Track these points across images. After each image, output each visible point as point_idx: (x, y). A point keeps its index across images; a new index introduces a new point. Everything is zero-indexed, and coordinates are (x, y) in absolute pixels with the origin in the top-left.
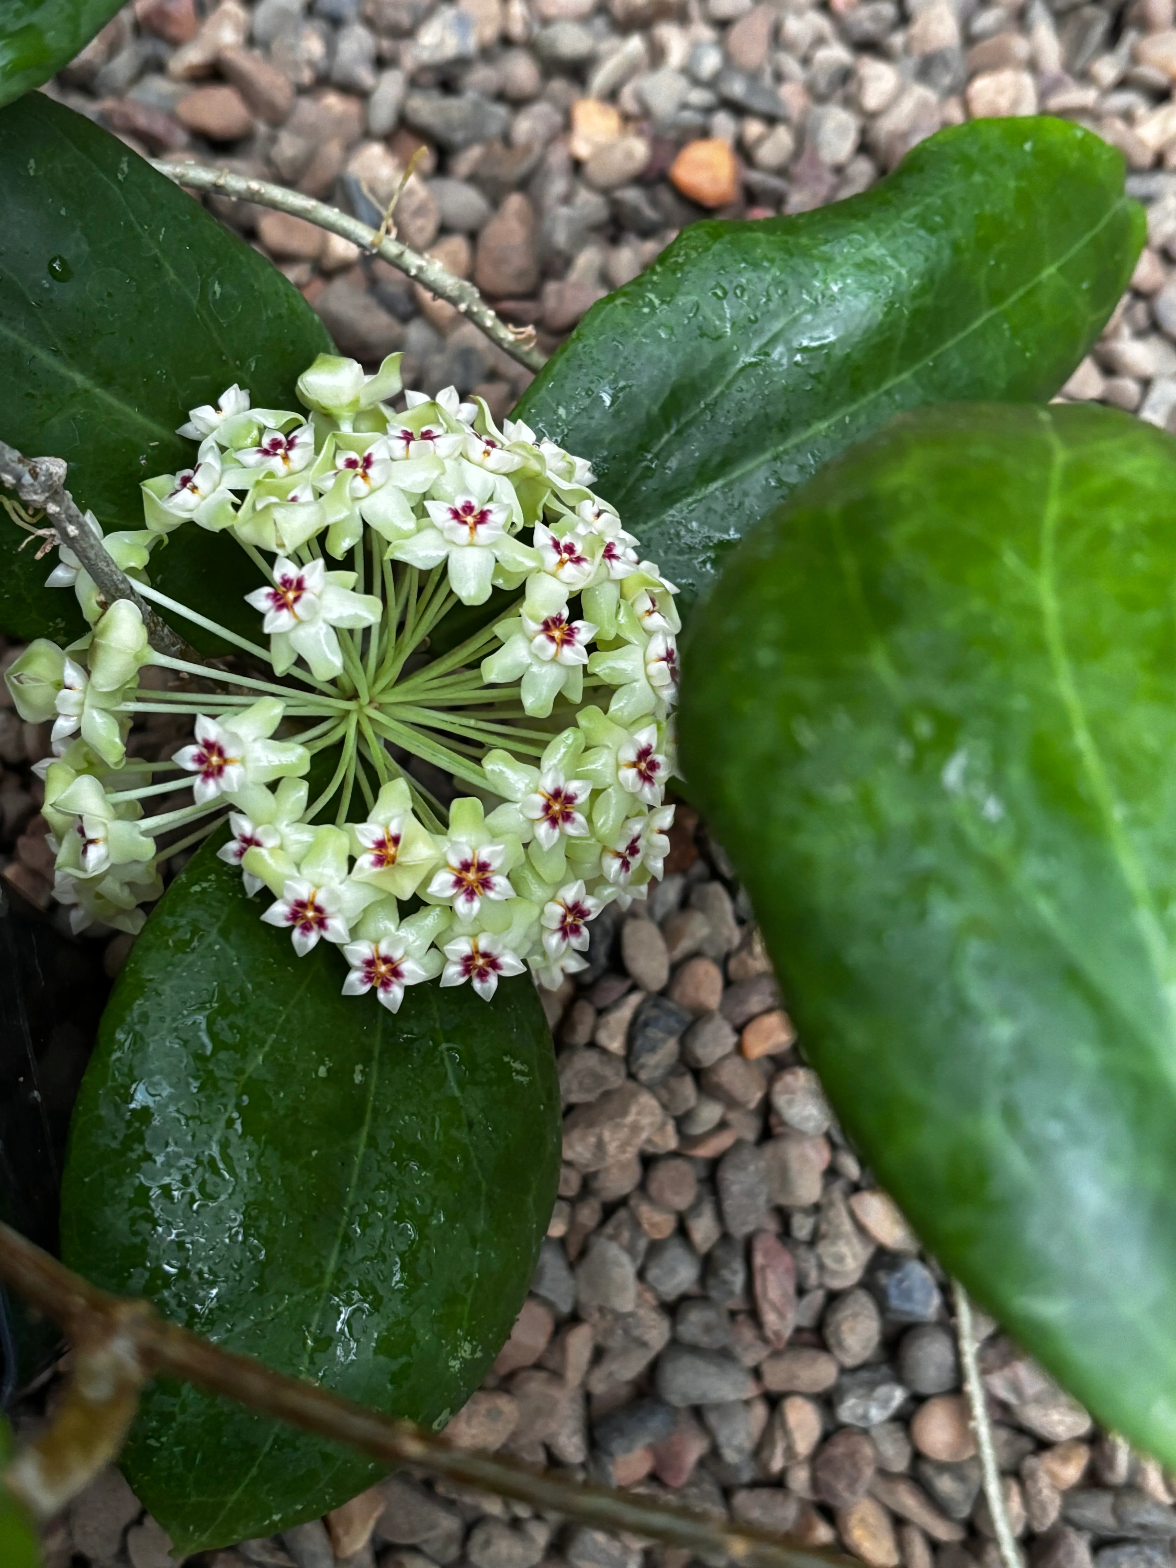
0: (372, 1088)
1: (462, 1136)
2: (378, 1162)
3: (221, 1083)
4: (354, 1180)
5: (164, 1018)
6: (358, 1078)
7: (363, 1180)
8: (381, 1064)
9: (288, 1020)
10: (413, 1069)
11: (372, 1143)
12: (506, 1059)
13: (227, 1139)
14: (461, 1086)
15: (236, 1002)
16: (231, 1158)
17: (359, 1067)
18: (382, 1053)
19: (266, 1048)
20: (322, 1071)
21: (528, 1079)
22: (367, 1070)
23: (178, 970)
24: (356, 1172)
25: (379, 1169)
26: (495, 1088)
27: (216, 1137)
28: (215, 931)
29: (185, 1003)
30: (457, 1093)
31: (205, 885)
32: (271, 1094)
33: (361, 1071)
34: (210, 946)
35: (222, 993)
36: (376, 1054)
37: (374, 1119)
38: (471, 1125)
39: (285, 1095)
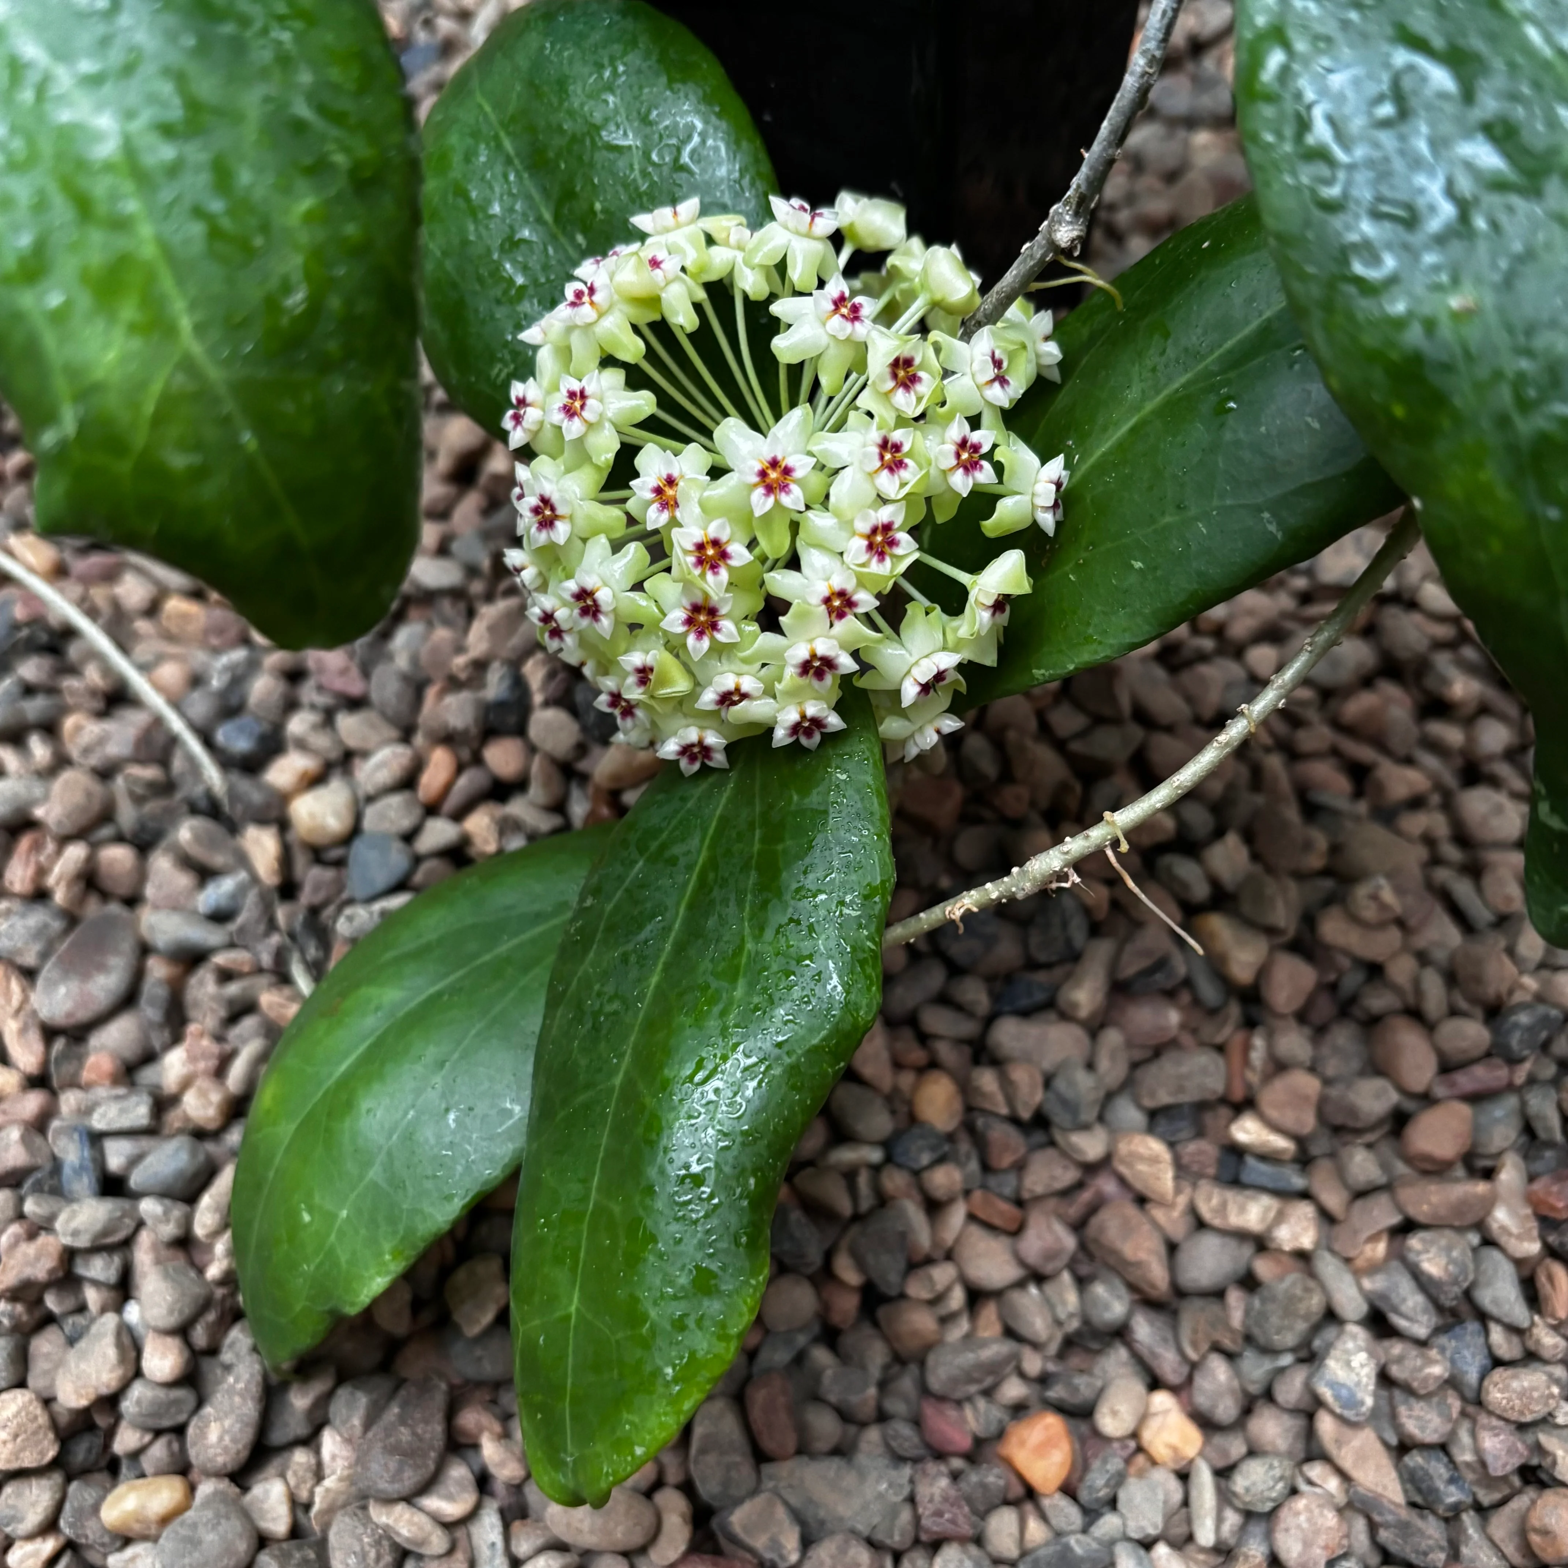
0: (566, 244)
6: (579, 238)
17: (583, 246)
20: (598, 207)
22: (578, 250)
33: (580, 244)
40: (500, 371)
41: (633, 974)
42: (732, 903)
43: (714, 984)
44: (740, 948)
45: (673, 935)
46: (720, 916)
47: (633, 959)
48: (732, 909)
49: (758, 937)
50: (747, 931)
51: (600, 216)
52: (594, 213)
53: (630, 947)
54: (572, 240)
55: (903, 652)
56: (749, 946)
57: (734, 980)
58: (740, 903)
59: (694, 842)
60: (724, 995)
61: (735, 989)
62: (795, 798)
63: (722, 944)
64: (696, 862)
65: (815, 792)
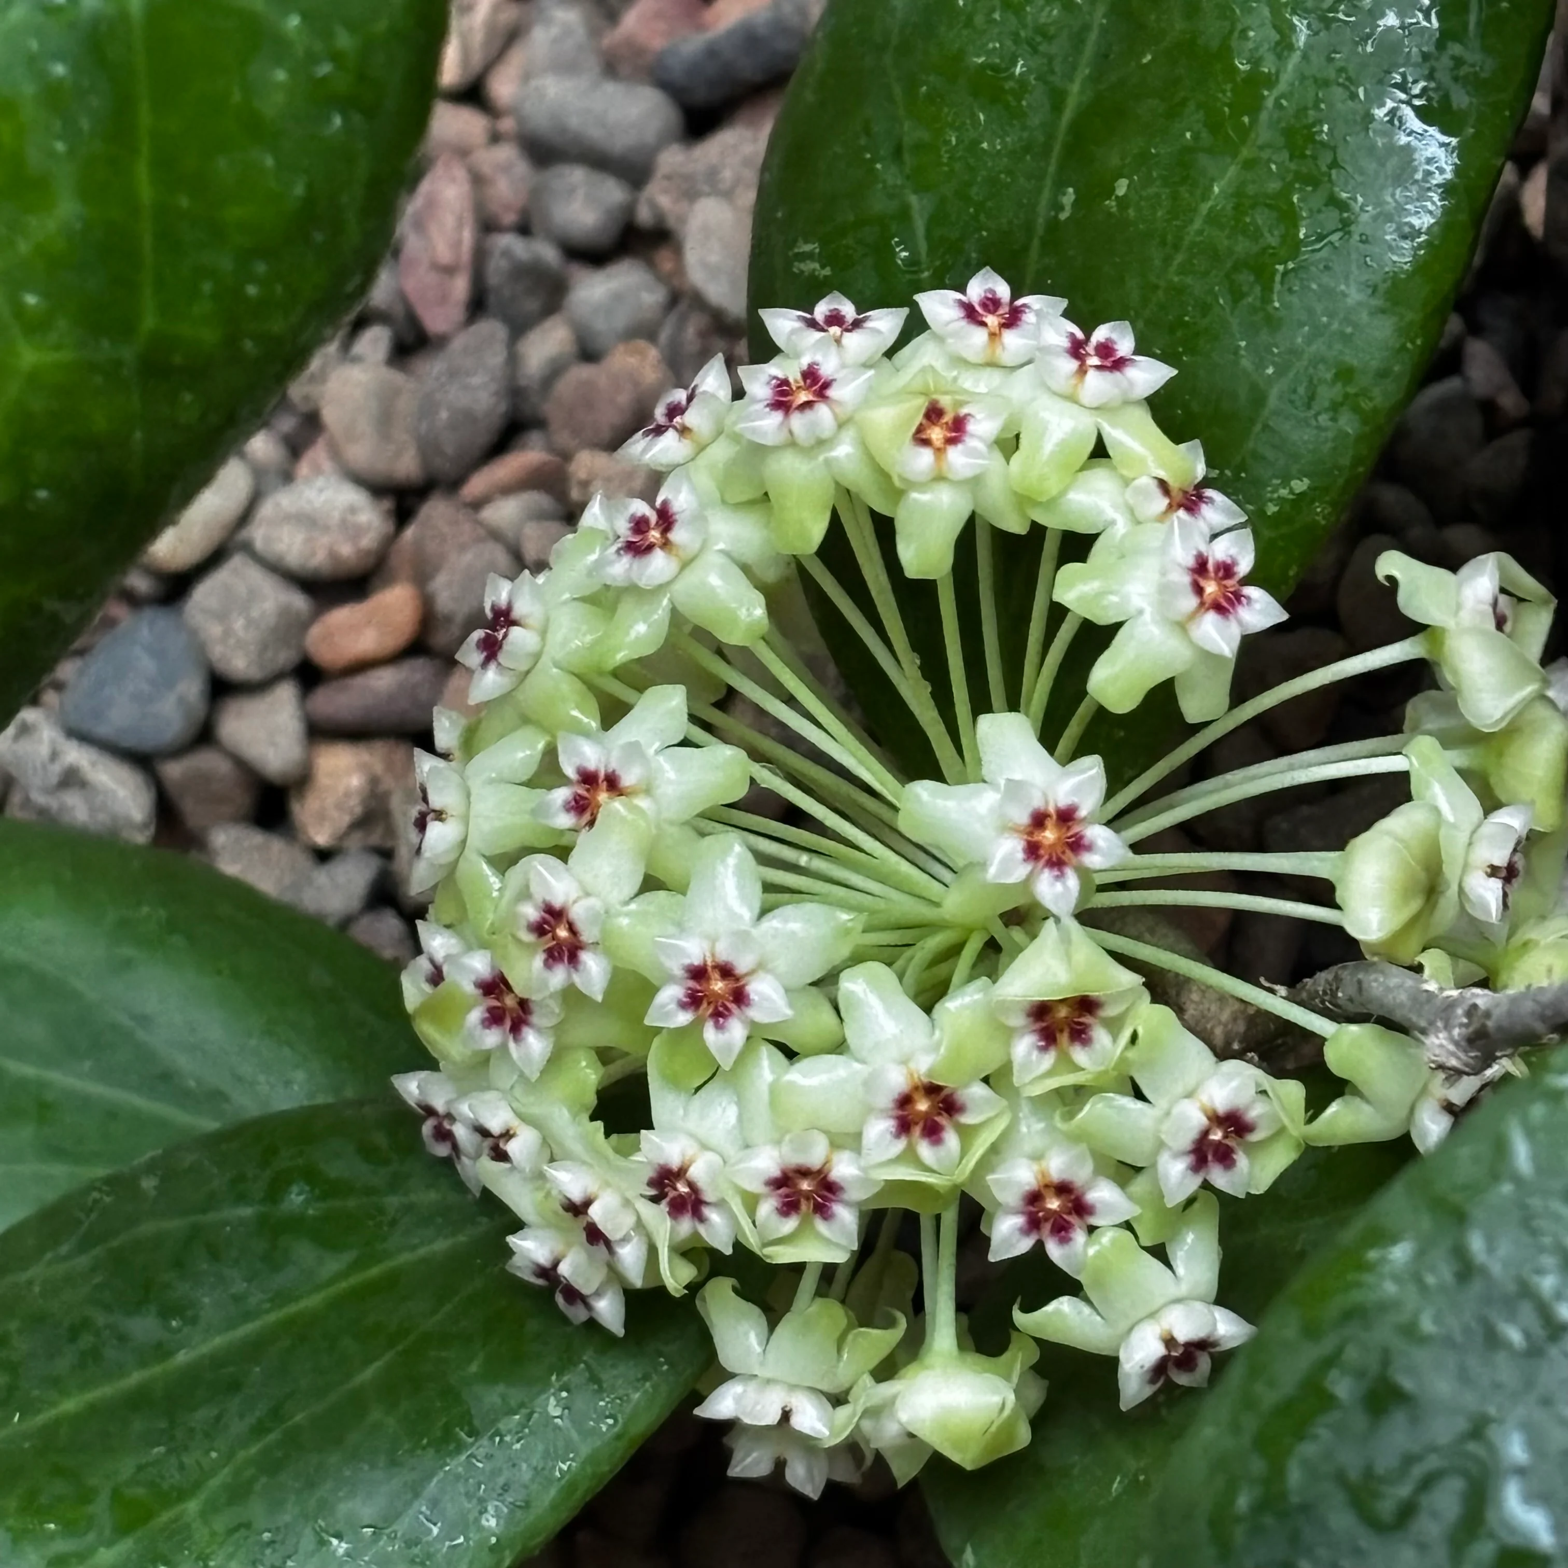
0: (1048, 182)
1: (911, 133)
2: (1052, 72)
3: (1281, 141)
4: (1093, 36)
5: (1361, 241)
6: (1069, 197)
7: (1078, 40)
8: (1029, 228)
9: (1167, 260)
10: (979, 230)
11: (1057, 99)
12: (827, 271)
13: (1279, 57)
14: (904, 214)
15: (1245, 278)
16: (1275, 27)
17: (1063, 216)
18: (1026, 249)
19: (1205, 208)
20: (1122, 187)
21: (796, 250)
22: (1053, 213)
23: (1335, 326)
24: (1089, 50)
25: (1050, 59)
26: (851, 218)
27: (1296, 57)
28: (1273, 401)
29: (1327, 268)
30: (913, 199)
31: (1284, 492)
32: (1204, 134)
33: (1062, 208)
34: (1281, 371)
35: (1267, 289)
36: (1036, 243)
37: (1050, 137)
38: (898, 152)
39: (1184, 135)
40: (809, 256)
41: (63, 1364)
42: (250, 1420)
43: (100, 1507)
44: (183, 1495)
45: (157, 1370)
46: (218, 1418)
47: (86, 1340)
48: (238, 1427)
49: (210, 1510)
50: (214, 1483)
51: (1111, 204)
52: (1110, 191)
53: (100, 1319)
54: (1060, 186)
55: (758, 1349)
56: (192, 1506)
57: (122, 1530)
58: (259, 1430)
59: (333, 1265)
60: (91, 1537)
61: (109, 1544)
62: (474, 1368)
63: (173, 1460)
64: (297, 1299)
65: (501, 1388)
